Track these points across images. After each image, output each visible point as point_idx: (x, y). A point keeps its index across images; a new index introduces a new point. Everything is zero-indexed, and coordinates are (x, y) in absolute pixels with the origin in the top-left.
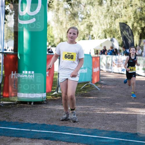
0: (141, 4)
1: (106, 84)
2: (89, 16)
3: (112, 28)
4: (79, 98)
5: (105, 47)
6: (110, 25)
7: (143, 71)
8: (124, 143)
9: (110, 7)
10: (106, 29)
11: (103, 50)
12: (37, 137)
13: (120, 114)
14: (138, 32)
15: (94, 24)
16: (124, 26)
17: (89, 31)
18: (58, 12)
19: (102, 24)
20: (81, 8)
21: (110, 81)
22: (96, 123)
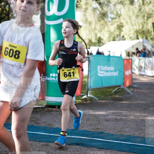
1: (139, 88)
2: (120, 15)
4: (111, 102)
6: (142, 25)
9: (142, 6)
15: (125, 24)
17: (120, 32)
18: (86, 12)
20: (110, 8)
21: (143, 85)
22: (129, 129)
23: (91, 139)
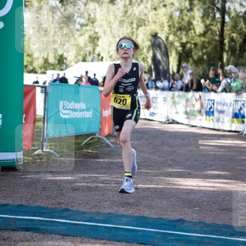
0: (180, 4)
2: (94, 20)
4: (80, 161)
7: (185, 116)
8: (159, 236)
9: (129, 7)
12: (11, 228)
13: (149, 188)
14: (176, 50)
15: (101, 34)
17: (94, 46)
20: (79, 7)
23: (50, 221)
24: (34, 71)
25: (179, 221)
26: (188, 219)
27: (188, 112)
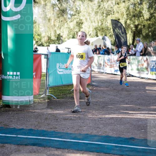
1: (98, 86)
2: (79, 12)
3: (104, 26)
4: (70, 101)
5: (96, 46)
6: (102, 22)
7: (137, 72)
8: (118, 149)
9: (101, 3)
10: (97, 26)
11: (95, 49)
12: (24, 143)
13: (113, 118)
14: (132, 29)
15: (84, 21)
16: (116, 23)
17: (79, 29)
18: (45, 9)
19: (93, 21)
20: (70, 4)
21: (103, 82)
22: (87, 127)
23: (49, 139)
24: (42, 45)
25: (131, 139)
26: (137, 138)
27: (139, 69)
